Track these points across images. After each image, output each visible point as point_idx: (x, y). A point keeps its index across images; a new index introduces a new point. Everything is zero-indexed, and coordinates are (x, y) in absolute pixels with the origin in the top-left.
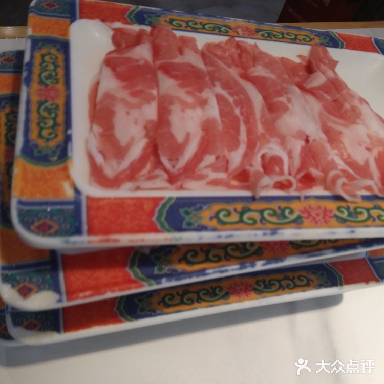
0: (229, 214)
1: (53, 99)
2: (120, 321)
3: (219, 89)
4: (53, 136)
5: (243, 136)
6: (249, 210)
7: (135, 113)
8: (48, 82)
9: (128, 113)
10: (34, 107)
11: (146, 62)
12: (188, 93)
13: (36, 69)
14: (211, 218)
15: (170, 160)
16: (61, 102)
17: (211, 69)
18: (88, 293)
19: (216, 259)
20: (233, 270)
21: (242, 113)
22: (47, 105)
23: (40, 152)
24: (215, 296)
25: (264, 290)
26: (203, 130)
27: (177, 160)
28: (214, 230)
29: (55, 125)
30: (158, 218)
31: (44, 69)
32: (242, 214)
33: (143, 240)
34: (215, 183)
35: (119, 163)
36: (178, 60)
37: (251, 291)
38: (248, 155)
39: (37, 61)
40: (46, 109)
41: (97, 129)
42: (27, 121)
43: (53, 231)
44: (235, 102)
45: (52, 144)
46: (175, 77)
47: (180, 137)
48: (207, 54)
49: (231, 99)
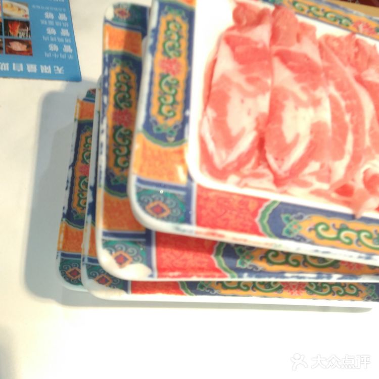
0: (327, 229)
1: (174, 73)
2: (182, 293)
3: (332, 90)
4: (171, 114)
5: (349, 146)
6: (347, 229)
7: (249, 102)
8: (171, 53)
9: (242, 101)
10: (156, 80)
11: (264, 46)
12: (304, 89)
13: (161, 37)
14: (310, 230)
15: (276, 159)
16: (181, 77)
17: (326, 64)
18: (176, 273)
19: (295, 263)
20: (310, 278)
21: (352, 121)
22: (169, 79)
23: (158, 129)
24: (269, 288)
25: (315, 291)
26: (312, 132)
27: (283, 160)
28: (312, 243)
29: (174, 103)
30: (261, 220)
31: (168, 38)
32: (340, 230)
33: (245, 240)
34: (318, 193)
35: (228, 154)
36: (295, 48)
37: (303, 289)
38: (351, 168)
39: (163, 28)
40: (167, 83)
41: (211, 113)
42: (150, 94)
43: (165, 215)
44: (347, 106)
45: (171, 123)
46: (292, 68)
47: (289, 137)
48: (324, 46)
49: (343, 103)
